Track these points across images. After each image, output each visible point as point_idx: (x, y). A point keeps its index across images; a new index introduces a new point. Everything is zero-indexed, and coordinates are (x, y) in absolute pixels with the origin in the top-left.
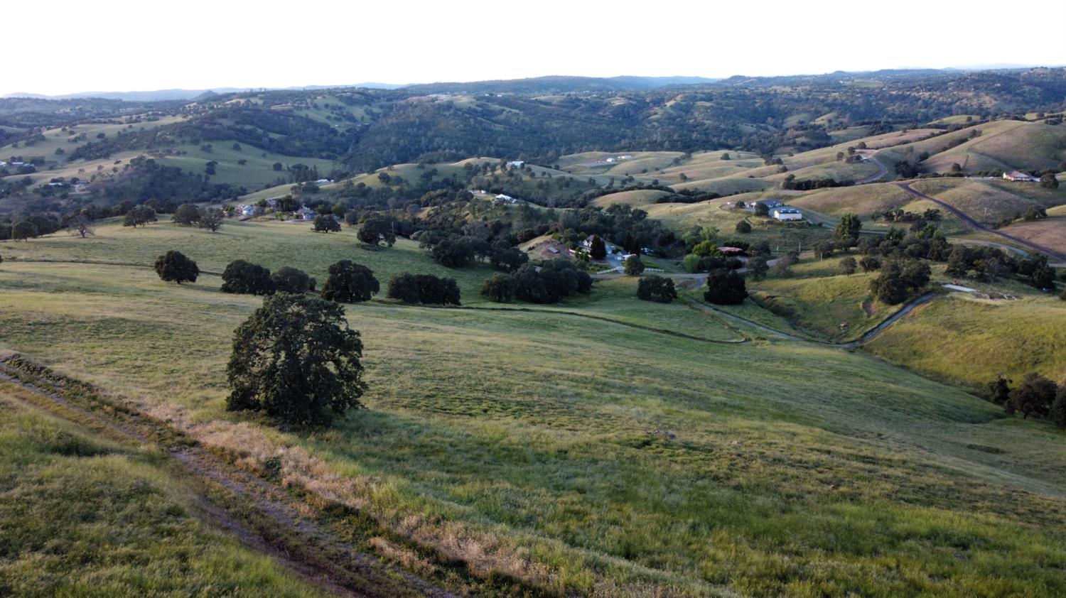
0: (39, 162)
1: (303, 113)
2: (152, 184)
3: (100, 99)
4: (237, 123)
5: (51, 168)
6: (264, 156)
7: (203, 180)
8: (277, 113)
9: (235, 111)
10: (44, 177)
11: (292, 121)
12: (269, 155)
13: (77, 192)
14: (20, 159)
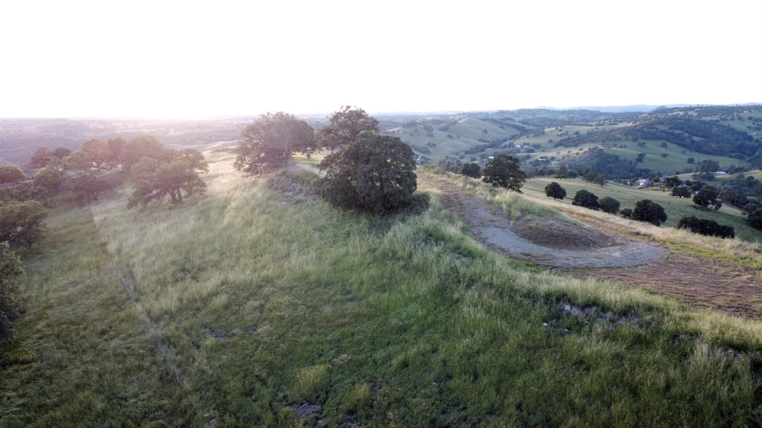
0: (537, 147)
1: (725, 123)
2: (598, 164)
3: (586, 111)
4: (670, 128)
5: (543, 151)
6: (684, 152)
7: (633, 165)
8: (705, 122)
9: (671, 120)
10: (537, 155)
11: (715, 129)
12: (687, 152)
13: (553, 165)
14: (528, 144)
